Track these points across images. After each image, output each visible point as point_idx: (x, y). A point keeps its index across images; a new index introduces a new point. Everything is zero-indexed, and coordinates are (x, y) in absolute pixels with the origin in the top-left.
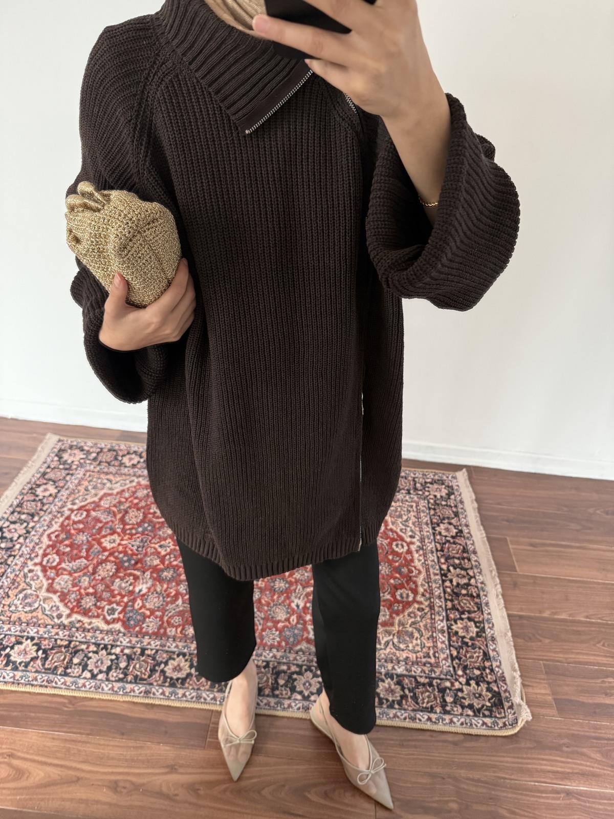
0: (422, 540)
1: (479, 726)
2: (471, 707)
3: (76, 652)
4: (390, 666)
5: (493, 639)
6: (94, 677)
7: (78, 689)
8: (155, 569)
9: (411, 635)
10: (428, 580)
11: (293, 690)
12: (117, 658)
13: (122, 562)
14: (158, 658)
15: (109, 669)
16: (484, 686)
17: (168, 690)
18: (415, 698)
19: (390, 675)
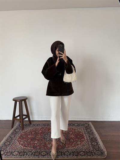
0: (85, 132)
1: (99, 157)
2: (97, 154)
3: (25, 153)
4: (82, 150)
5: (100, 145)
6: (29, 156)
7: (26, 158)
8: (38, 140)
9: (85, 145)
10: (87, 137)
11: (65, 155)
12: (33, 153)
13: (32, 139)
14: (40, 152)
15: (31, 154)
16: (99, 151)
17: (42, 157)
18: (87, 154)
19: (82, 151)
